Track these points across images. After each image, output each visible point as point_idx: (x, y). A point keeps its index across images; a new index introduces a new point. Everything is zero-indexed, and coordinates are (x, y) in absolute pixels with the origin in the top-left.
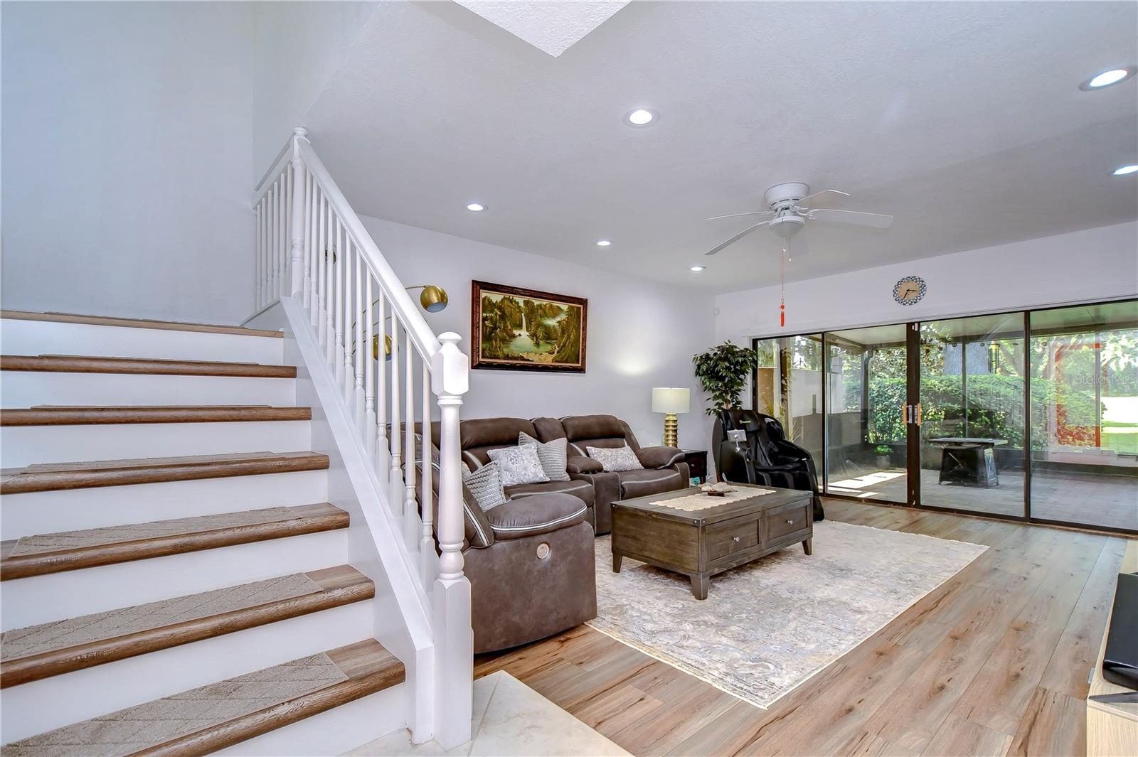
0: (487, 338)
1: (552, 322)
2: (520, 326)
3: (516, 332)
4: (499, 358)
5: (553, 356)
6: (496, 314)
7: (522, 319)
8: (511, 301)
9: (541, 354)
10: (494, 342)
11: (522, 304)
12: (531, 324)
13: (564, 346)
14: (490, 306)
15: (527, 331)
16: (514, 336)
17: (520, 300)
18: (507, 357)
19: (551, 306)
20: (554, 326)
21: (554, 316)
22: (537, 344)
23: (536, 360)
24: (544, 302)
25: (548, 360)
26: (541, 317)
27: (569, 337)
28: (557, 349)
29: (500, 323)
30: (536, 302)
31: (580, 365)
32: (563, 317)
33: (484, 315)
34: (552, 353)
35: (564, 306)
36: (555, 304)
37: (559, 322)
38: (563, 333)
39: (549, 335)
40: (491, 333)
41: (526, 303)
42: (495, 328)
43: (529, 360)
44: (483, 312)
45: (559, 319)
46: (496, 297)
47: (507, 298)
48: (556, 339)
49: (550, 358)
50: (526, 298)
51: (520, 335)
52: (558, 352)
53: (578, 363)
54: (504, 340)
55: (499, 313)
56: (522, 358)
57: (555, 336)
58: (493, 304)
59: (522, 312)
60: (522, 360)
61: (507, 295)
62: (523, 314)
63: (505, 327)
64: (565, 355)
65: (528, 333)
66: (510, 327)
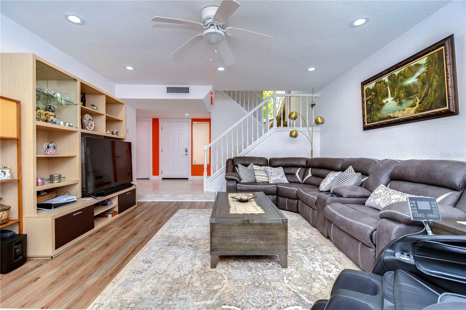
0: (369, 111)
1: (412, 81)
2: (387, 96)
3: (384, 101)
4: (376, 122)
5: (415, 108)
6: (373, 94)
7: (388, 91)
8: (380, 83)
9: (404, 110)
10: (373, 113)
11: (387, 81)
12: (394, 91)
13: (426, 95)
14: (369, 91)
15: (392, 97)
16: (383, 104)
17: (385, 79)
18: (381, 119)
19: (410, 68)
20: (413, 83)
21: (414, 73)
22: (400, 104)
23: (400, 115)
24: (402, 69)
25: (411, 112)
26: (401, 82)
27: (431, 85)
28: (419, 101)
29: (375, 99)
30: (396, 73)
31: (447, 108)
32: (423, 69)
33: (367, 99)
34: (413, 106)
35: (423, 61)
36: (412, 64)
37: (418, 77)
38: (424, 84)
39: (409, 93)
40: (370, 108)
41: (389, 78)
42: (373, 104)
43: (395, 117)
44: (366, 97)
45: (418, 74)
46: (371, 85)
47: (378, 82)
48: (417, 93)
49: (413, 110)
50: (389, 75)
51: (387, 102)
52: (420, 103)
53: (446, 106)
54: (378, 110)
55: (374, 94)
56: (390, 117)
57: (415, 91)
58: (371, 90)
59: (387, 86)
60: (389, 119)
61: (377, 80)
62: (388, 87)
63: (378, 100)
64: (428, 103)
65: (393, 98)
66: (380, 99)
